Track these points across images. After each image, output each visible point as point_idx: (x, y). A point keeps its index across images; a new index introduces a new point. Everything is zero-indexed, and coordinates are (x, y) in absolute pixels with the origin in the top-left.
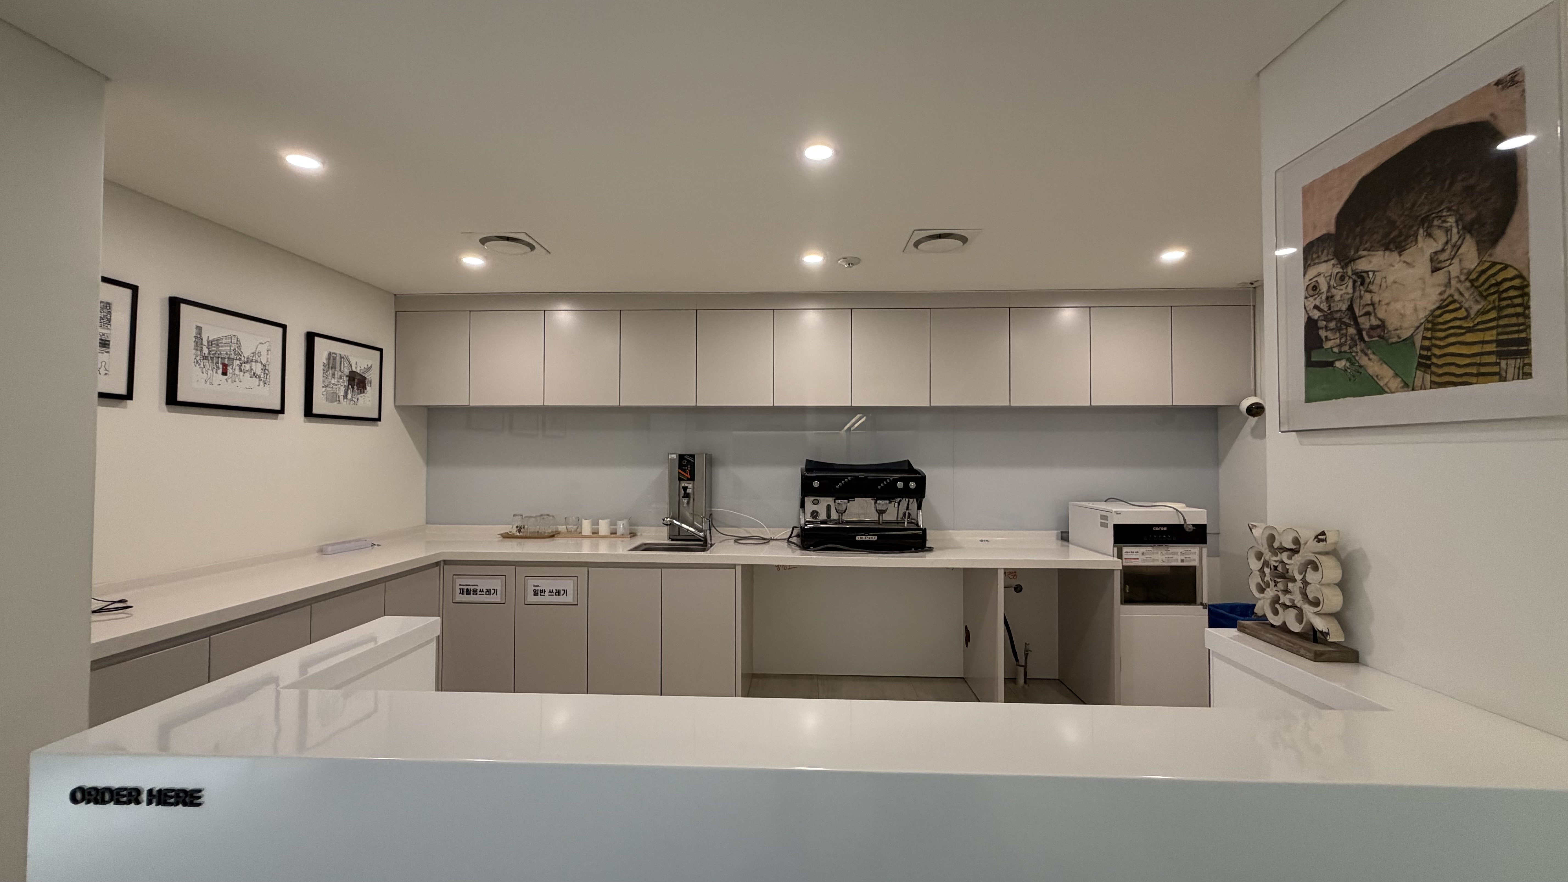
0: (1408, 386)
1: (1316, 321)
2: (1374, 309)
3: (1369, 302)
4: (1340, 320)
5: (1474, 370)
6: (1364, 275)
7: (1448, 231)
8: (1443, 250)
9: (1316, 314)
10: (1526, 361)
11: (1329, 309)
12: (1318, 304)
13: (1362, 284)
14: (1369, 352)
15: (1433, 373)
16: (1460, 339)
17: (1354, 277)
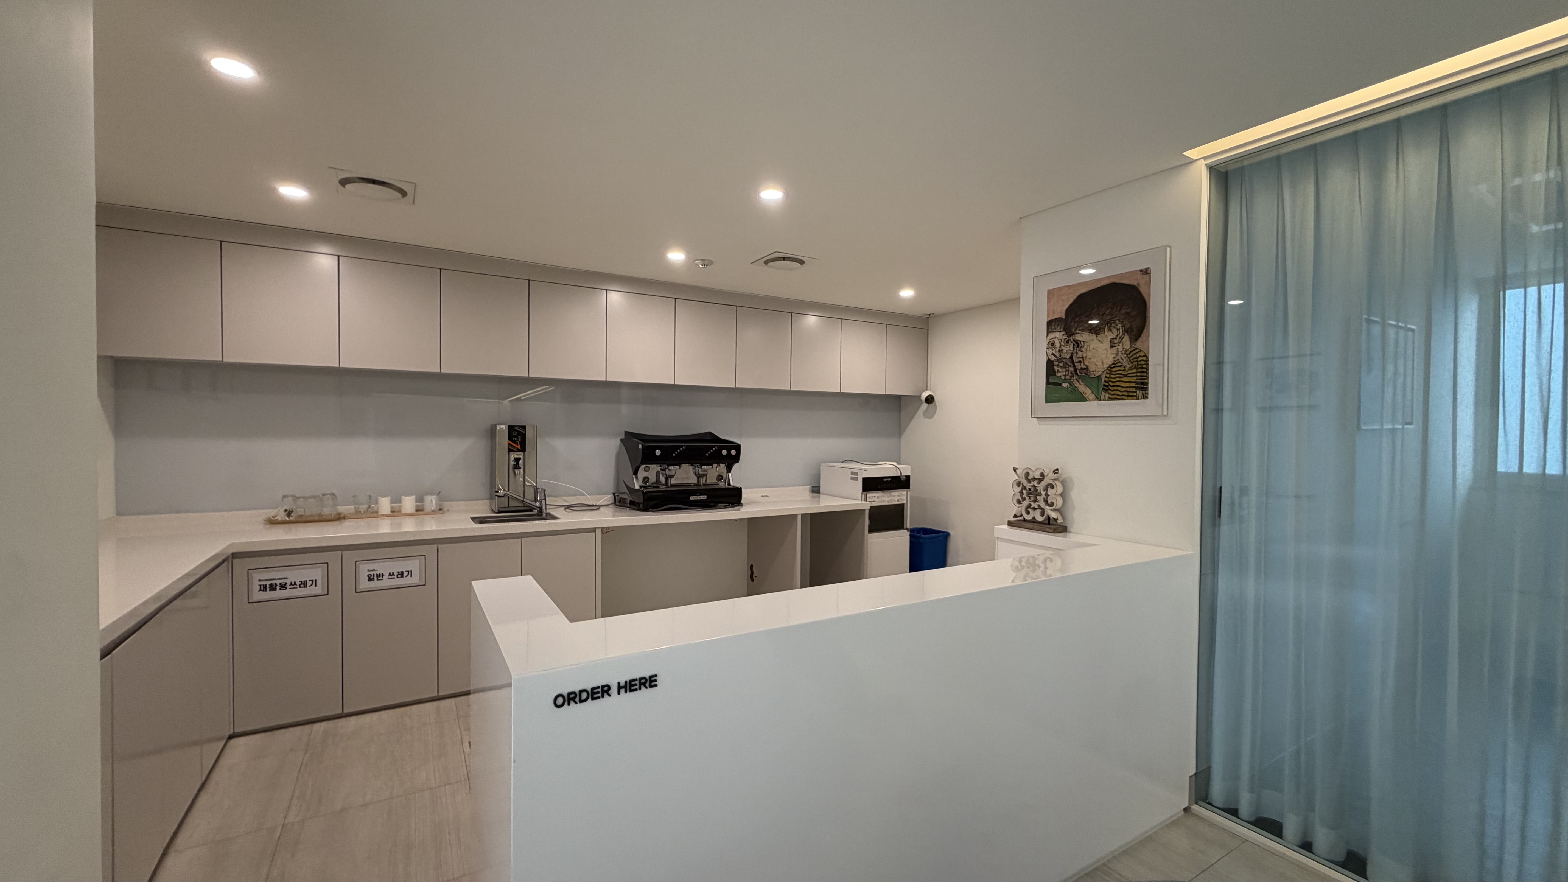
0: (1098, 398)
1: (1053, 362)
2: (1083, 360)
3: (1081, 356)
4: (1066, 363)
5: (1126, 394)
6: (1079, 342)
7: (1118, 330)
8: (1116, 338)
9: (1052, 358)
10: (1147, 392)
11: (1060, 356)
12: (1054, 352)
13: (1078, 346)
14: (1080, 380)
15: (1109, 393)
16: (1122, 379)
17: (1074, 342)
